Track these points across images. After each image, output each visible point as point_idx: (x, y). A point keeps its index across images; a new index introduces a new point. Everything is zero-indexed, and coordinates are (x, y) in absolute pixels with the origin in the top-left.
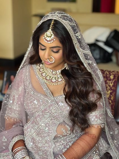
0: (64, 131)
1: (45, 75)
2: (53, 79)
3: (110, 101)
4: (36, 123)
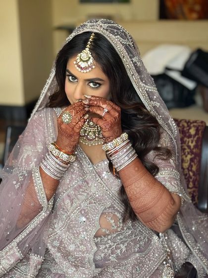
0: (112, 222)
2: (90, 134)
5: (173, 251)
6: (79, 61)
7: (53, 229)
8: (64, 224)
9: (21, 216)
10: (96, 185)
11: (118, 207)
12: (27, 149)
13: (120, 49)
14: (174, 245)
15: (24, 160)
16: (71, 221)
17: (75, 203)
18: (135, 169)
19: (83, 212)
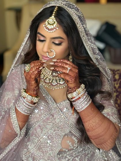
0: (70, 144)
1: (44, 77)
2: (54, 81)
3: (117, 106)
4: (35, 135)
5: (109, 159)
6: (47, 24)
7: (27, 149)
8: (35, 146)
9: (3, 140)
10: (59, 117)
11: (74, 133)
12: (8, 93)
13: (75, 18)
14: (110, 155)
15: (5, 102)
16: (41, 144)
17: (44, 131)
18: (91, 109)
19: (50, 137)
